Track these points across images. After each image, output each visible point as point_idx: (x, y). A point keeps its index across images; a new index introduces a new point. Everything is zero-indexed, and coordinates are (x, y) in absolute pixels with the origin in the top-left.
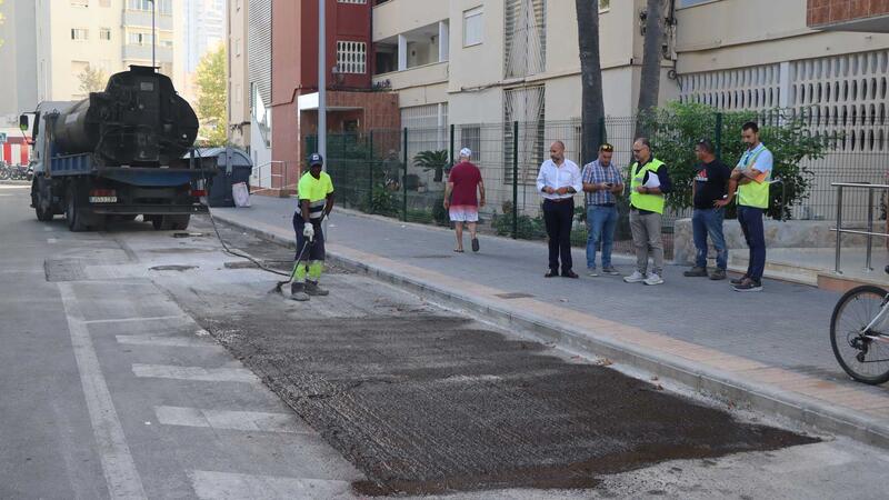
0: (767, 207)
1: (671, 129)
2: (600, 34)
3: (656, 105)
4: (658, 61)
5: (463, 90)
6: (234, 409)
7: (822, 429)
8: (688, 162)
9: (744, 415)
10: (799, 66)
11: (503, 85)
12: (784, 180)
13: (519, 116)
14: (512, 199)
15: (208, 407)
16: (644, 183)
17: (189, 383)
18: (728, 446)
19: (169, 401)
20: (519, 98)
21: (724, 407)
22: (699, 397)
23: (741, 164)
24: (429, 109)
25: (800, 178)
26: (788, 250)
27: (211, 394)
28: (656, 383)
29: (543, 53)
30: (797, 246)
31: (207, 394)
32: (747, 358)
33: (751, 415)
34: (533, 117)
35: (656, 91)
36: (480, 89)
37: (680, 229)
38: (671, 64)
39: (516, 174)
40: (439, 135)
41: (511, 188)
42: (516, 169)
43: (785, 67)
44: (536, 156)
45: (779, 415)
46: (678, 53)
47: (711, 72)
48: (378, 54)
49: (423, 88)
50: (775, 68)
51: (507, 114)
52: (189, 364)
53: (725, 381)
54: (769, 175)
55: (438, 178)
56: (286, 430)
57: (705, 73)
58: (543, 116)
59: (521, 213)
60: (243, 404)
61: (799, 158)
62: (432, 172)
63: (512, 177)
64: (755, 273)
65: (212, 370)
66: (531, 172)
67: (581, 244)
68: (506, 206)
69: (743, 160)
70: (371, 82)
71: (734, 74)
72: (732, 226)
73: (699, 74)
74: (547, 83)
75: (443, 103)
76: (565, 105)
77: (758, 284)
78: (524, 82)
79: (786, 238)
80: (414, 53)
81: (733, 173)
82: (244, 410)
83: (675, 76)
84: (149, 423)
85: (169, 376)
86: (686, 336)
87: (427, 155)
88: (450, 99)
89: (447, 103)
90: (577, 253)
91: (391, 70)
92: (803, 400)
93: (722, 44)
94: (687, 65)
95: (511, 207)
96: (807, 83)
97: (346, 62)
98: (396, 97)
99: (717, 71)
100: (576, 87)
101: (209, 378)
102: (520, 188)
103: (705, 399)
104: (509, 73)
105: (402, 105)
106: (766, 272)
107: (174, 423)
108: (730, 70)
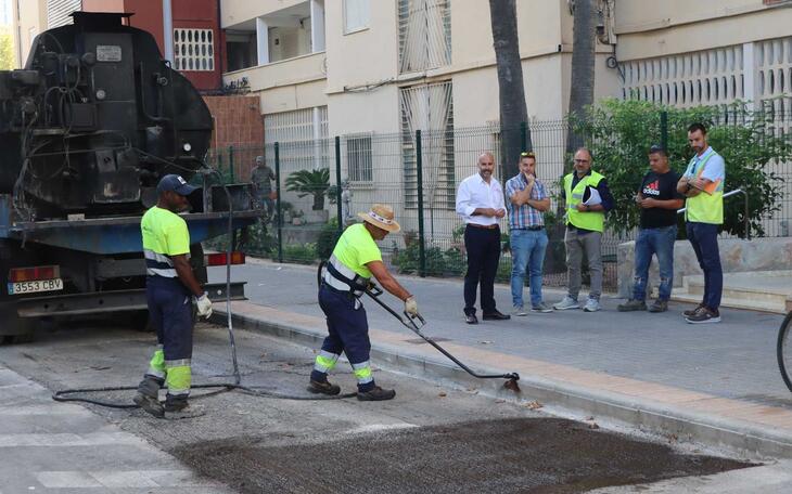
0: (721, 222)
1: (609, 133)
2: (518, 17)
3: (591, 102)
4: (591, 48)
5: (346, 90)
6: (124, 470)
7: (766, 454)
8: (631, 173)
9: (685, 448)
10: (766, 47)
11: (397, 82)
12: (749, 189)
13: (420, 122)
14: (417, 228)
15: (92, 469)
16: (584, 201)
17: (65, 449)
18: (664, 474)
19: (46, 467)
20: (419, 98)
21: (665, 441)
22: (638, 433)
23: (688, 173)
24: (301, 116)
25: (767, 186)
26: (755, 274)
27: (93, 457)
28: (592, 423)
29: (448, 39)
30: (766, 268)
31: (88, 458)
32: (693, 390)
33: (693, 447)
34: (439, 125)
35: (590, 85)
36: (369, 89)
37: (624, 255)
38: (609, 49)
39: (420, 196)
40: (317, 150)
41: (415, 214)
42: (420, 189)
43: (749, 50)
44: (445, 172)
45: (721, 444)
46: (617, 35)
47: (659, 58)
48: (229, 44)
49: (293, 88)
50: (737, 51)
51: (405, 119)
52: (56, 431)
53: (665, 413)
54: (721, 184)
55: (318, 205)
56: (188, 484)
57: (652, 59)
58: (451, 120)
59: (428, 246)
60: (132, 464)
61: (764, 162)
62: (311, 197)
63: (416, 199)
64: (712, 303)
65: (87, 435)
66: (439, 192)
67: (506, 280)
68: (409, 238)
69: (690, 167)
70: (221, 82)
71: (687, 60)
72: (683, 248)
73: (645, 60)
74: (454, 78)
75: (319, 107)
76: (479, 106)
77: (716, 314)
78: (425, 77)
79: (752, 259)
80: (277, 42)
81: (680, 184)
82: (136, 470)
83: (615, 64)
84: (33, 488)
85: (38, 444)
86: (627, 372)
87: (303, 176)
88: (331, 102)
89: (325, 107)
90: (501, 291)
91: (247, 65)
92: (746, 426)
93: (672, 24)
94: (631, 49)
95: (416, 240)
96: (776, 68)
97: (187, 56)
98: (257, 100)
99: (667, 57)
100: (490, 84)
101: (85, 443)
102: (426, 214)
103: (644, 435)
104: (405, 67)
105: (265, 111)
106: (724, 301)
107: (61, 485)
108: (683, 55)
